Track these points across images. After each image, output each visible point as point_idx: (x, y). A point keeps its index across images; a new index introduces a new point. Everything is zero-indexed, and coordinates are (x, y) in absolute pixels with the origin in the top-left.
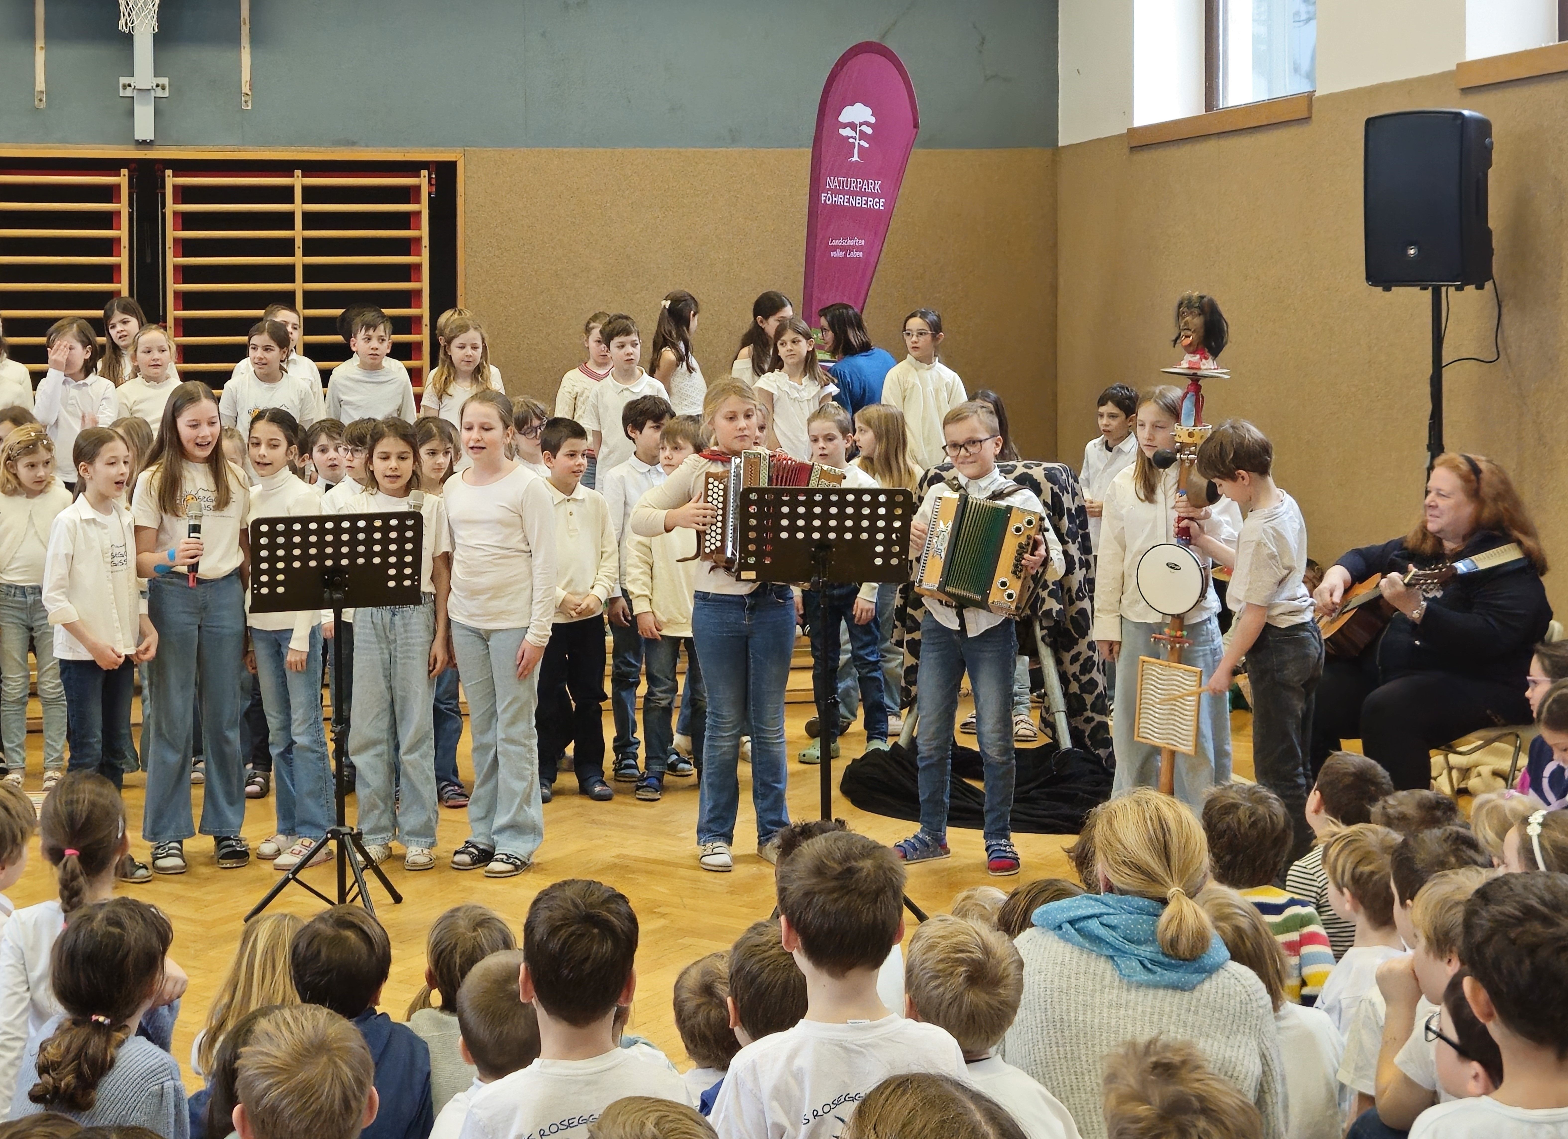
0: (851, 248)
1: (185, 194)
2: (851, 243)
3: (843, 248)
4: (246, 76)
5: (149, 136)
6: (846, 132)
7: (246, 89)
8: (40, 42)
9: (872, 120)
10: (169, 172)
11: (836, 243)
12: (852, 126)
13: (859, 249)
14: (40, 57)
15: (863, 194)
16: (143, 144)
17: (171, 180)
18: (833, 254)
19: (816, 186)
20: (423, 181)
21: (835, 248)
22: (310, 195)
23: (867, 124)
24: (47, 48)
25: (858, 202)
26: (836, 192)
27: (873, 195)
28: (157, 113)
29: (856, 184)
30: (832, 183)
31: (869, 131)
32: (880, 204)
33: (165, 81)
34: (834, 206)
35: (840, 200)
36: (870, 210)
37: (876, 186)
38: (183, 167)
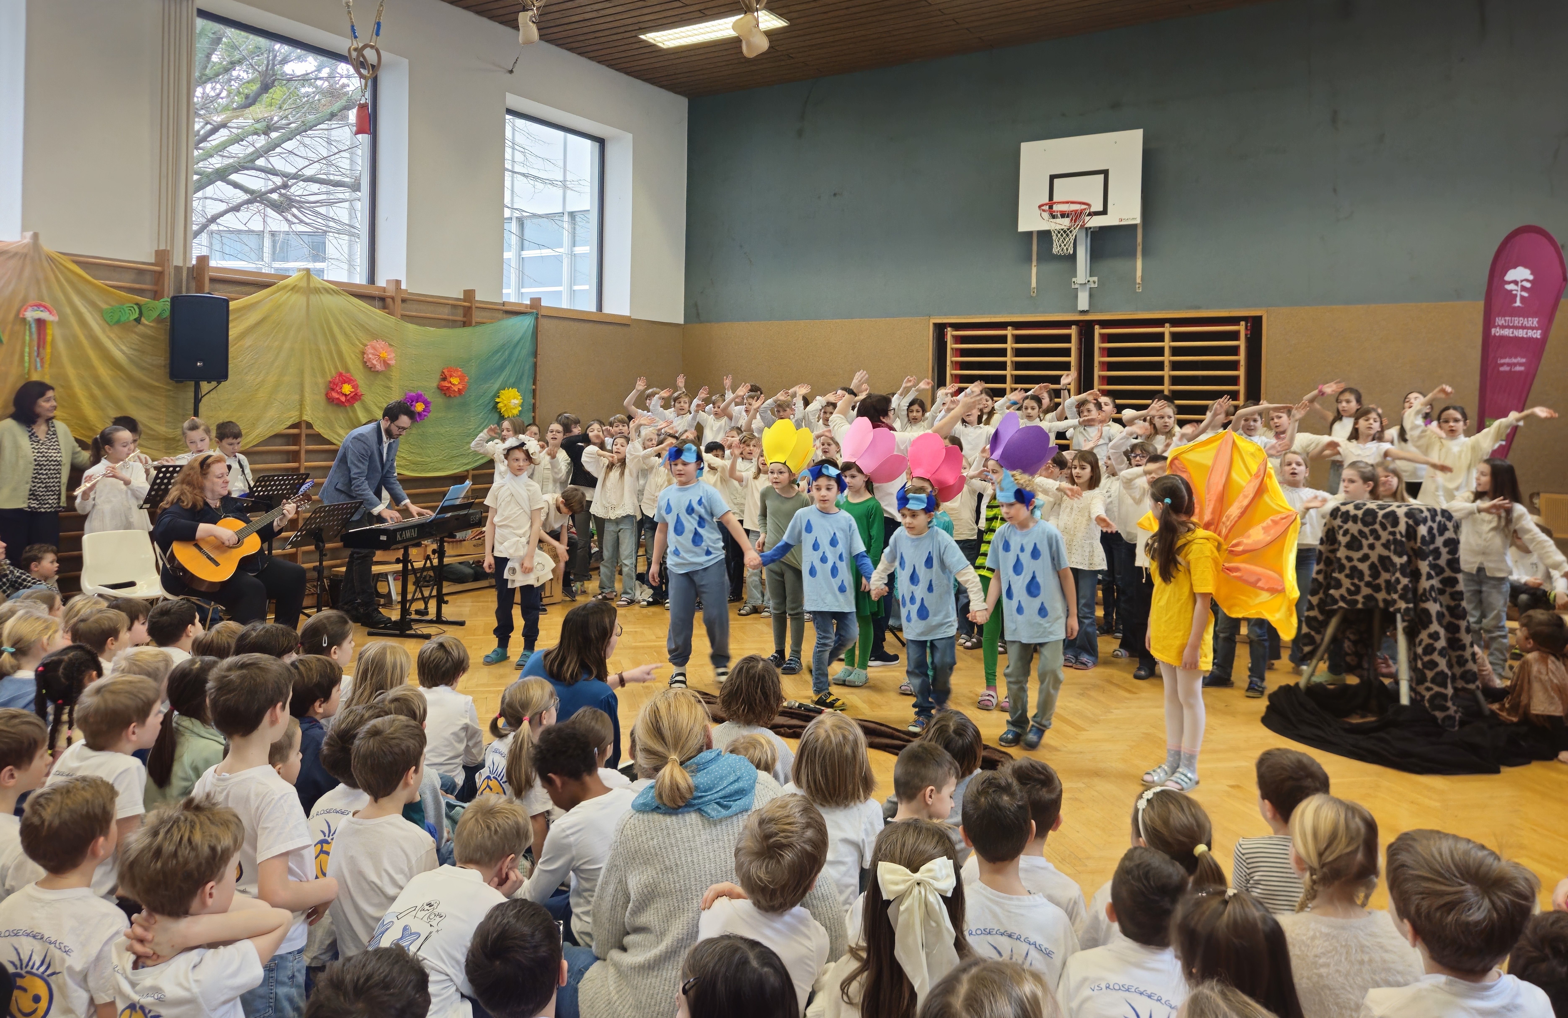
0: (1515, 365)
1: (1107, 338)
2: (1514, 360)
3: (1508, 365)
4: (1139, 273)
5: (1086, 308)
6: (1509, 287)
7: (1139, 280)
8: (1034, 263)
9: (1531, 277)
10: (1097, 327)
11: (1503, 361)
12: (1516, 282)
13: (1521, 364)
14: (1034, 270)
15: (1523, 327)
16: (1083, 312)
17: (1098, 331)
18: (1502, 369)
19: (1488, 323)
20: (1241, 328)
21: (1502, 365)
22: (1175, 337)
23: (1527, 280)
24: (1037, 266)
25: (1521, 333)
26: (1503, 327)
27: (1532, 328)
28: (1091, 296)
29: (1518, 321)
30: (1500, 321)
31: (1528, 285)
32: (1537, 334)
33: (1096, 279)
34: (1502, 338)
35: (1507, 332)
36: (1530, 339)
37: (1534, 322)
38: (1104, 324)
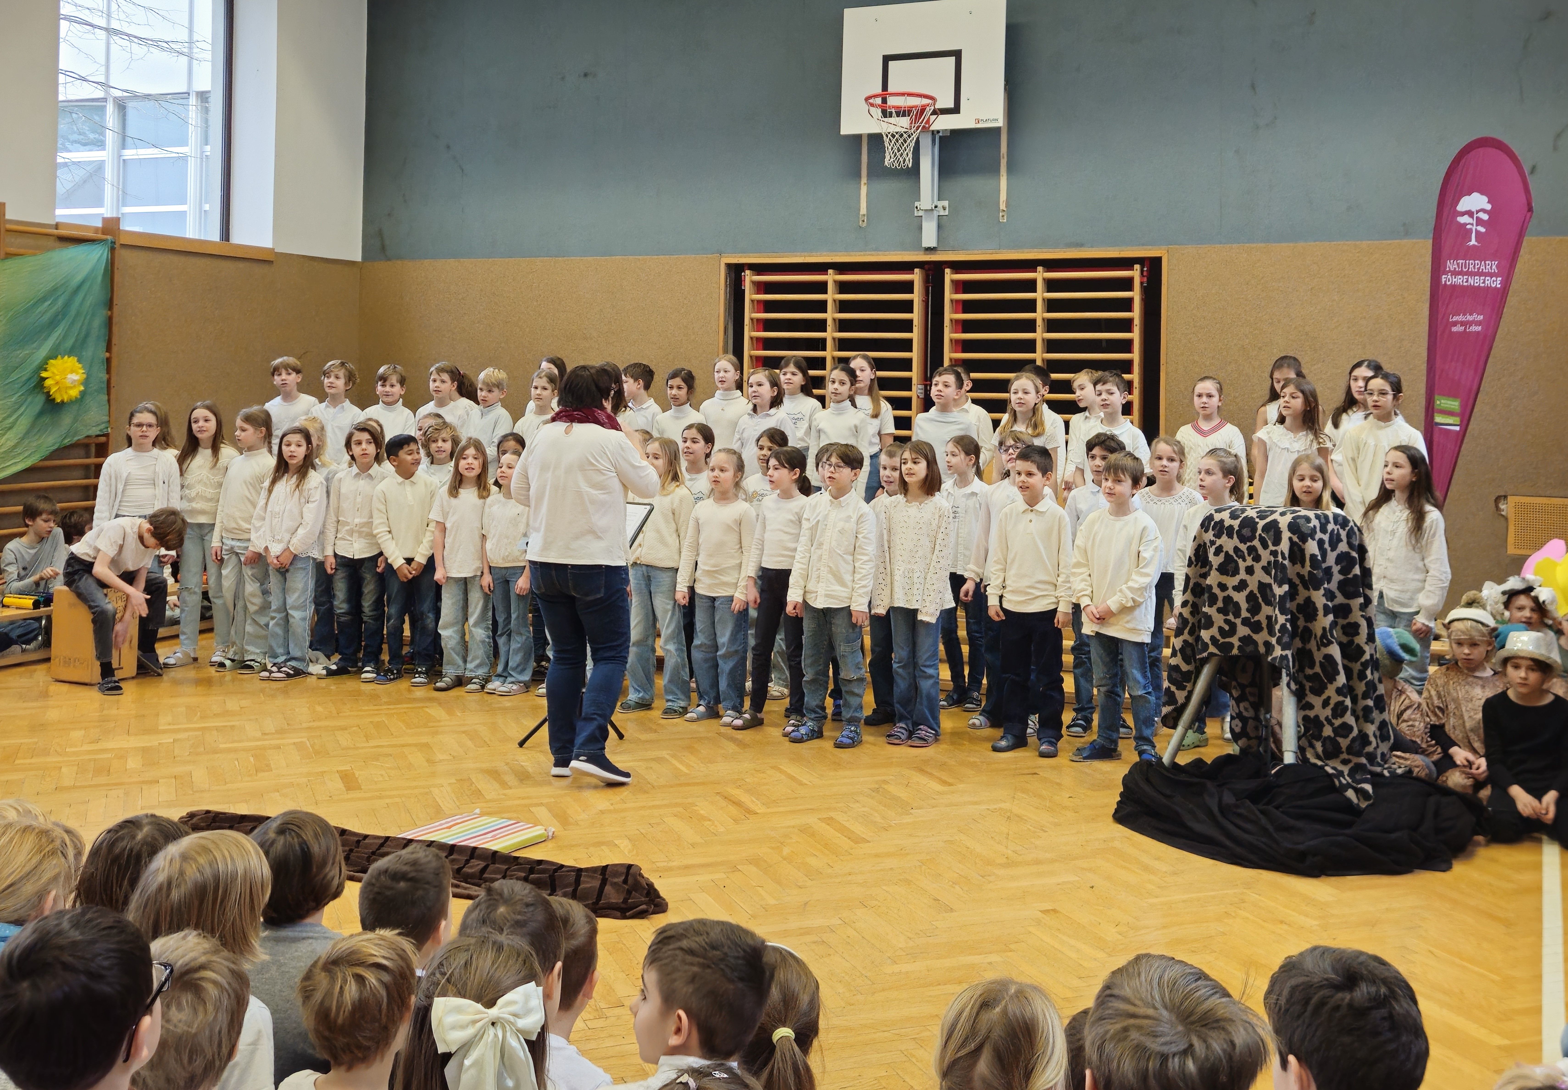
0: (1470, 323)
1: (961, 287)
2: (1470, 318)
3: (1462, 323)
4: (1003, 196)
5: (933, 244)
6: (1463, 220)
7: (1003, 206)
8: (864, 180)
9: (1489, 207)
10: (947, 270)
11: (1455, 319)
12: (1470, 213)
13: (1478, 323)
14: (864, 190)
15: (1480, 274)
16: (929, 250)
17: (949, 276)
18: (1454, 329)
19: (1437, 269)
20: (1136, 273)
21: (1455, 324)
22: (1051, 285)
23: (1484, 211)
24: (868, 184)
25: (1477, 281)
26: (1455, 273)
27: (1491, 275)
28: (939, 227)
29: (1473, 265)
30: (1451, 265)
31: (1485, 217)
32: (1496, 283)
33: (946, 203)
34: (1454, 287)
35: (1459, 280)
36: (1488, 288)
37: (1491, 266)
38: (957, 267)
